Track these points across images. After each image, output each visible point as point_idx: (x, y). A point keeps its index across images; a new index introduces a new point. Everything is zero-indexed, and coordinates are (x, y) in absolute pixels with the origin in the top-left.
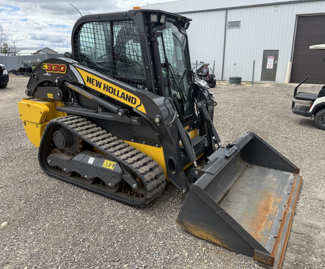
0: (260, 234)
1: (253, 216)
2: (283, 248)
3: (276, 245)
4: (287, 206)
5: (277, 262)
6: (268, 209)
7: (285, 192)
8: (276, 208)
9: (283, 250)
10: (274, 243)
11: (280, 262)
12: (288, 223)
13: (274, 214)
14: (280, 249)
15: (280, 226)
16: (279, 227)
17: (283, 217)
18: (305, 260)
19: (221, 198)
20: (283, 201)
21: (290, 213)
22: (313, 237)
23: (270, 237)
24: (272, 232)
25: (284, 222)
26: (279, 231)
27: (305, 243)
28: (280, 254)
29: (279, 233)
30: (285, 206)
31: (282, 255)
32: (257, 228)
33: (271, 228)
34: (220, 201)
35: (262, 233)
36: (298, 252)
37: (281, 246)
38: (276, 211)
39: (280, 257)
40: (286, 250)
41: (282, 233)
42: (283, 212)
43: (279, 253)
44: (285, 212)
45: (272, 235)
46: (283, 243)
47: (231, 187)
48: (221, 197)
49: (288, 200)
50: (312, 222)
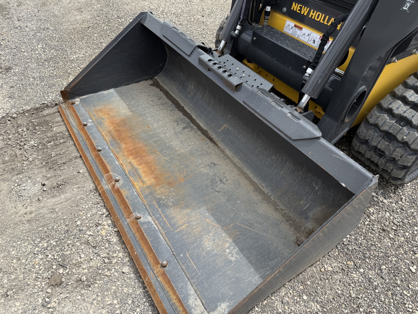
0: (103, 117)
1: (136, 131)
2: (70, 125)
3: (78, 120)
4: (115, 184)
5: (65, 109)
6: (132, 154)
7: (150, 219)
8: (125, 166)
9: (69, 123)
10: (81, 119)
11: (62, 111)
12: (89, 158)
13: (117, 152)
14: (72, 122)
15: (94, 143)
16: (92, 140)
17: (101, 159)
18: (42, 136)
19: (199, 124)
20: (129, 189)
21: (102, 179)
22: (47, 171)
23: (90, 122)
24: (95, 129)
25: (94, 153)
26: (88, 136)
27: (53, 154)
28: (68, 117)
29: (86, 133)
30: (117, 181)
31: (66, 119)
32: (113, 120)
33: (99, 131)
34: (195, 120)
35: (103, 119)
36: (54, 138)
37: (73, 125)
38: (120, 160)
39: (66, 115)
40: (68, 130)
41: (85, 138)
42: (109, 168)
43: (70, 118)
44: (107, 171)
45: (92, 126)
46: (74, 129)
47: (223, 151)
48: (202, 125)
49: (127, 201)
50: (63, 196)
